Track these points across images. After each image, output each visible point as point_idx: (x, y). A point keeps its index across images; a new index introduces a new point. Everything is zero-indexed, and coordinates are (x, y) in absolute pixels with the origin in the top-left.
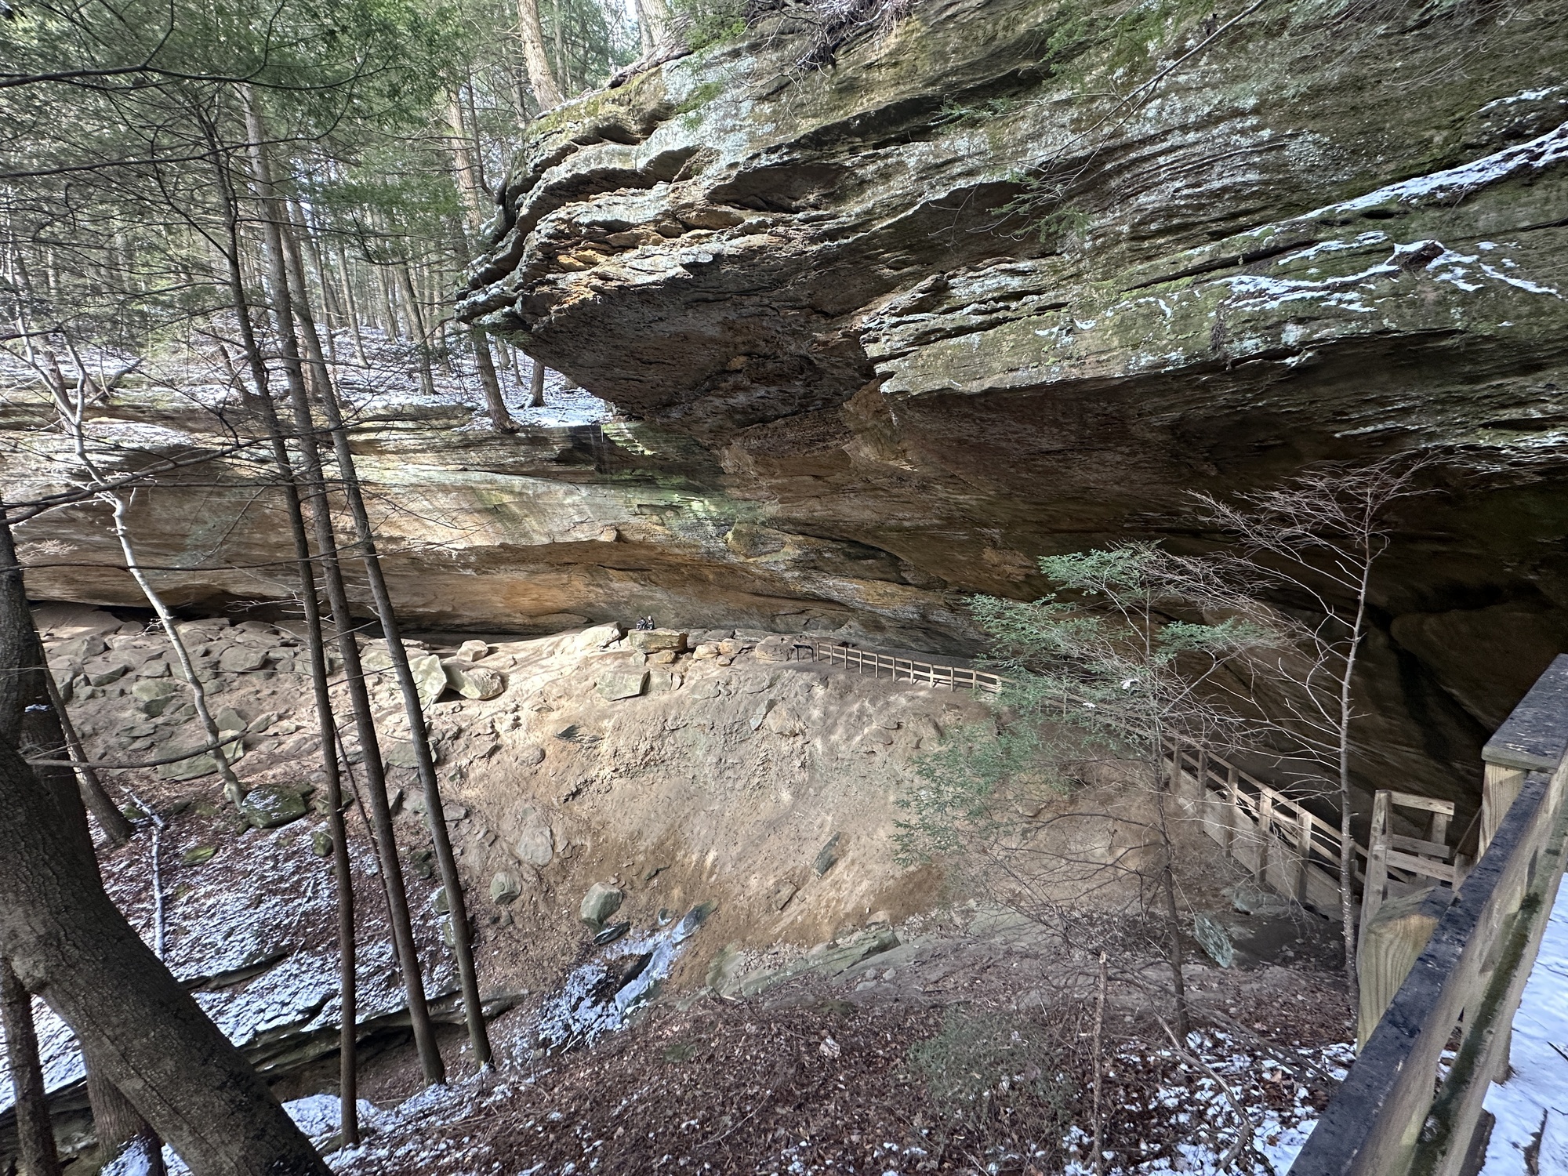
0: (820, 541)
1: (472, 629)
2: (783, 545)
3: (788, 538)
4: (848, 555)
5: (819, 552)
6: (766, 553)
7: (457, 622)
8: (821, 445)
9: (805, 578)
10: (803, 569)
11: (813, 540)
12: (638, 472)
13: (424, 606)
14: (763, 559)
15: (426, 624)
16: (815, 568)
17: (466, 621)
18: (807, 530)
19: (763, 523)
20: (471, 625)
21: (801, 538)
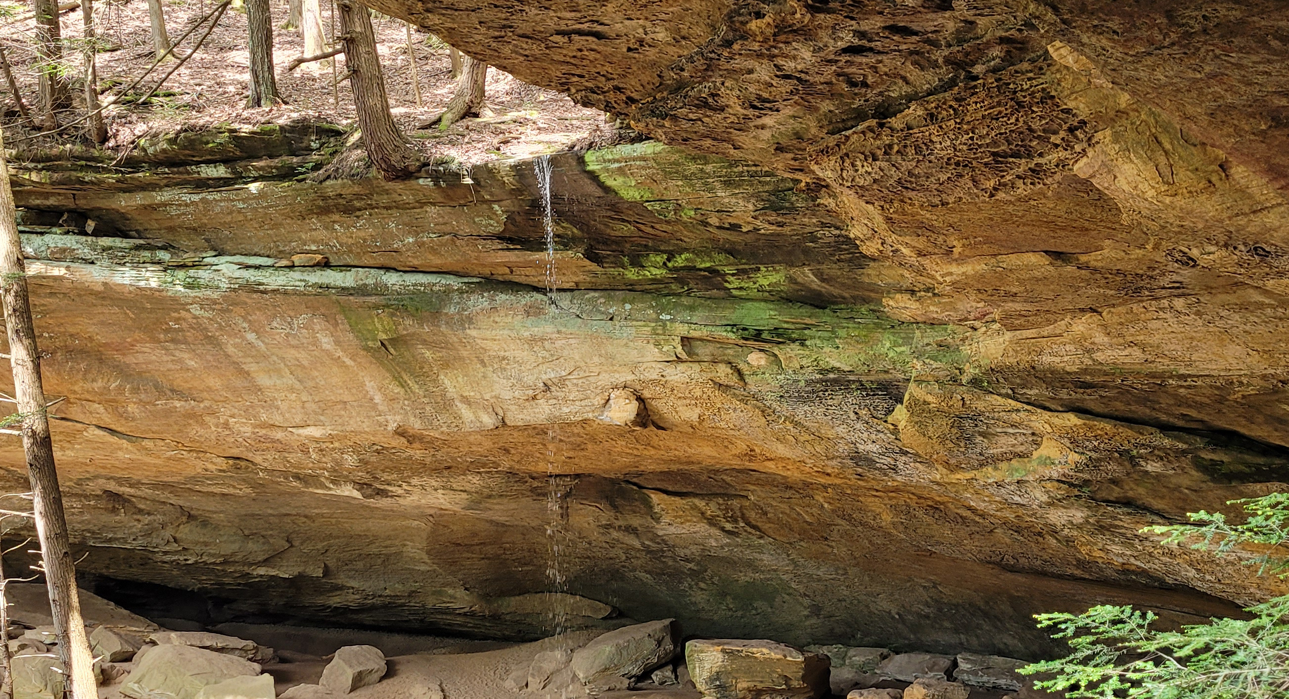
0: (1125, 432)
1: (366, 618)
2: (1036, 439)
3: (1040, 421)
4: (1211, 470)
5: (1127, 457)
6: (995, 460)
7: (335, 601)
8: (1023, 166)
9: (1102, 528)
10: (1095, 500)
11: (1106, 426)
12: (680, 261)
13: (266, 562)
14: (991, 475)
15: (276, 601)
16: (1127, 503)
17: (351, 599)
18: (1090, 400)
19: (975, 382)
20: (362, 609)
21: (1072, 420)
